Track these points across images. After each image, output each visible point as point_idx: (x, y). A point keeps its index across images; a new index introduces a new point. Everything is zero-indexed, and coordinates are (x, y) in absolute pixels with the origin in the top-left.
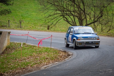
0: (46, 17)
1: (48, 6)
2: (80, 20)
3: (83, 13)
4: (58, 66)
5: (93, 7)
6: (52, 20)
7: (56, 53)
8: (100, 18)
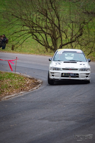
0: (10, 34)
1: (13, 21)
2: (53, 39)
3: (58, 31)
4: (23, 97)
5: (71, 23)
6: (18, 39)
7: (22, 80)
8: (78, 36)
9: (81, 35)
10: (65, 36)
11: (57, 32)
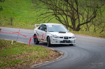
0: (37, 16)
1: (41, 5)
2: (73, 20)
3: (76, 13)
4: (48, 65)
5: (87, 7)
6: (44, 19)
7: (47, 52)
8: (93, 18)
9: (95, 17)
10: (82, 18)
11: (75, 15)
